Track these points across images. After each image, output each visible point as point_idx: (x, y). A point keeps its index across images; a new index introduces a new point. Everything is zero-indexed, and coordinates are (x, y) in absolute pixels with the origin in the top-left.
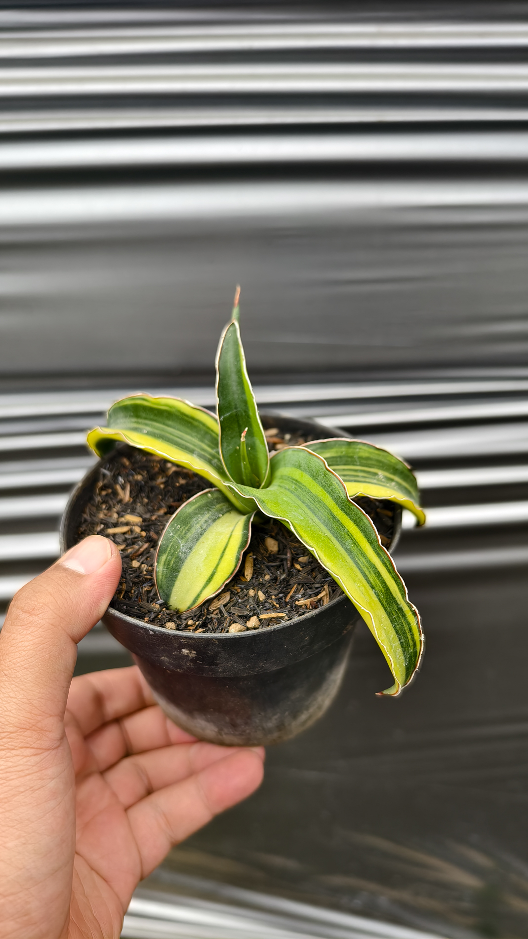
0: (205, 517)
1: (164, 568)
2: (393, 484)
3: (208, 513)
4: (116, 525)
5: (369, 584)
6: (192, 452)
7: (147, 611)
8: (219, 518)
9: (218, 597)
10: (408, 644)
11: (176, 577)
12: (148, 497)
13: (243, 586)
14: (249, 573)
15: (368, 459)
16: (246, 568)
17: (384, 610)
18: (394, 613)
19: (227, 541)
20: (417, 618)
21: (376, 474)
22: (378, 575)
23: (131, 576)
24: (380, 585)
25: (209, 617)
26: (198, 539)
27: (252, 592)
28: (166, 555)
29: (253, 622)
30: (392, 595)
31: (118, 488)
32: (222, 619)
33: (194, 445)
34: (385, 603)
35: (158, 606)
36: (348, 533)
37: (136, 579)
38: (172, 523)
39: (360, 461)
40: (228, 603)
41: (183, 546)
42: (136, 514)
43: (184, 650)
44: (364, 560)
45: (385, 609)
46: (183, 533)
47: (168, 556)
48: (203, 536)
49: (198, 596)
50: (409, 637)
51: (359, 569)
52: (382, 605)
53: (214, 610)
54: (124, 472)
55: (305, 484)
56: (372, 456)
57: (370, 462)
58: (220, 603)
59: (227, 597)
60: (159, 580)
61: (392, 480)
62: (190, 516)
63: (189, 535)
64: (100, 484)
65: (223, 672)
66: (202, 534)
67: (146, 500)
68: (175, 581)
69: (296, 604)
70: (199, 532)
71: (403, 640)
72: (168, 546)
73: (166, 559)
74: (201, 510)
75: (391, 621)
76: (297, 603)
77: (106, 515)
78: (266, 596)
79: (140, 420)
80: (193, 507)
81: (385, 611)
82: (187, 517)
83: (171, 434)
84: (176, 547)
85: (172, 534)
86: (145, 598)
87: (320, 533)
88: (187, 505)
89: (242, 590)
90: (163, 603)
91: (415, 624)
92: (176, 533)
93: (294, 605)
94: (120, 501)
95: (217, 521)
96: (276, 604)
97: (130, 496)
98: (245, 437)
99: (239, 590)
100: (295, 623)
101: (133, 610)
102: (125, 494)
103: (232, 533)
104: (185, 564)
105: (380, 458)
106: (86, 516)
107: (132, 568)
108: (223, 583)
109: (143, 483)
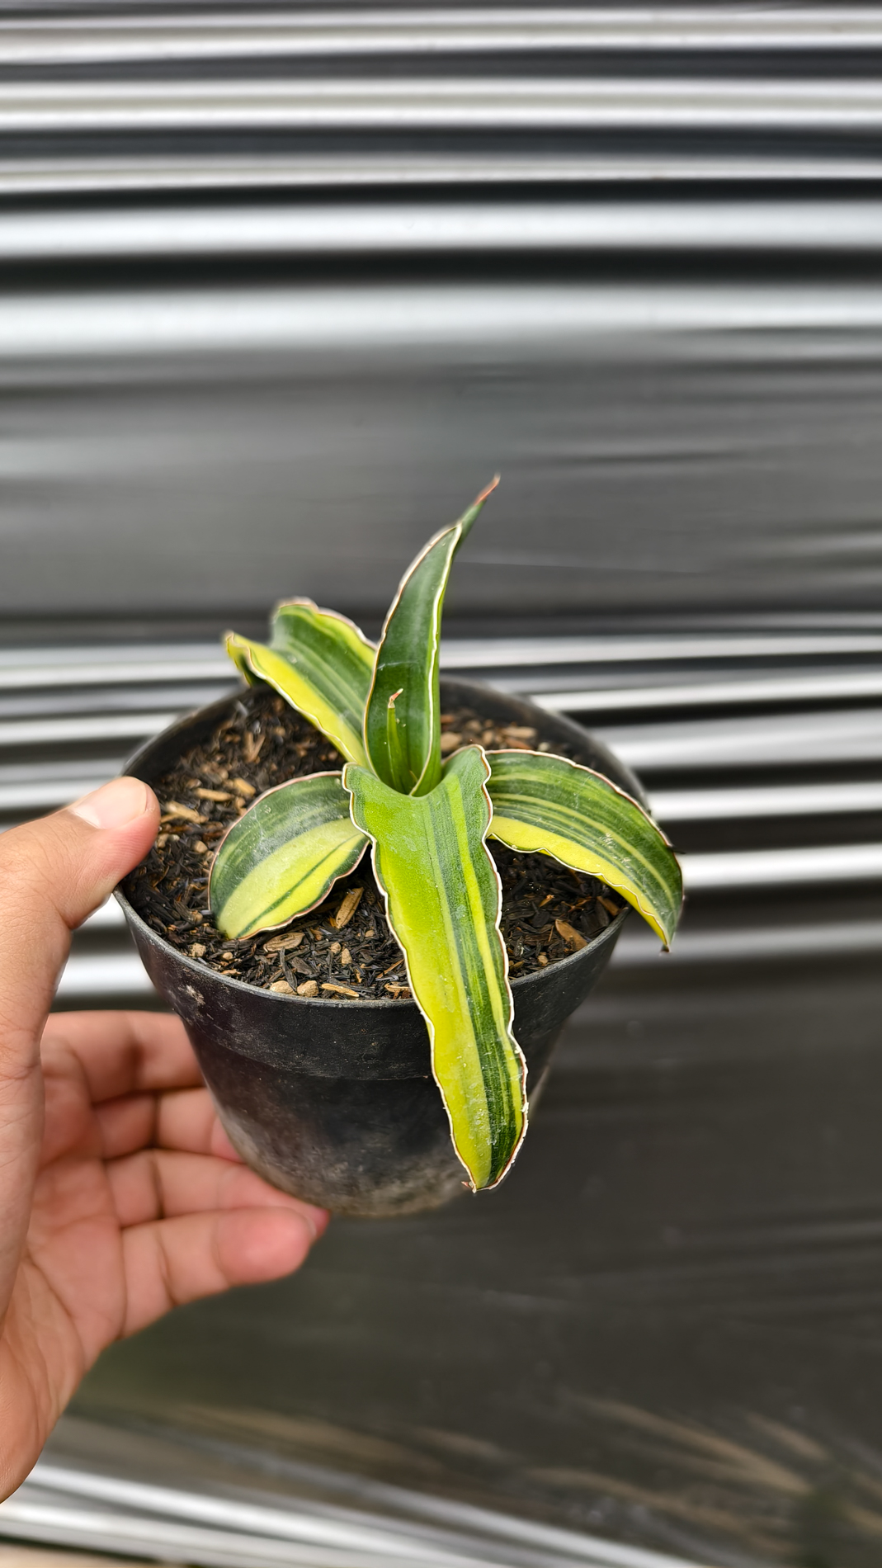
0: (315, 810)
1: (226, 864)
2: (627, 860)
3: (323, 806)
4: (216, 787)
5: (465, 985)
6: (340, 708)
7: (179, 917)
8: (337, 819)
9: (282, 932)
10: (501, 1110)
11: (238, 883)
12: (279, 764)
13: (328, 933)
14: (343, 916)
15: (596, 804)
16: (343, 907)
17: (474, 1037)
18: (488, 1047)
19: (326, 855)
20: (522, 1071)
21: (601, 834)
22: (482, 975)
23: (187, 861)
24: (480, 992)
25: (257, 958)
26: (289, 839)
27: (335, 947)
28: (236, 845)
29: (308, 987)
30: (492, 1016)
31: (250, 737)
32: (274, 968)
33: (350, 702)
34: (479, 1025)
35: (199, 917)
36: (466, 895)
37: (190, 869)
38: (263, 802)
39: (581, 804)
40: (295, 949)
41: (264, 841)
42: (254, 783)
43: (189, 988)
44: (471, 945)
45: (477, 1035)
46: (271, 822)
47: (237, 848)
48: (299, 837)
49: (254, 922)
50: (505, 1099)
51: (460, 957)
52: (475, 1026)
53: (270, 952)
54: (266, 718)
55: (451, 802)
56: (603, 803)
57: (596, 811)
58: (281, 945)
59: (295, 940)
60: (215, 880)
61: (628, 854)
62: (292, 802)
63: (279, 828)
64: (230, 724)
65: (241, 1046)
66: (297, 834)
67: (274, 767)
68: (233, 888)
69: (385, 988)
70: (295, 828)
71: (492, 1099)
72: (242, 833)
73: (234, 852)
74: (312, 798)
75: (481, 1060)
76: (387, 986)
77: (213, 770)
78: (353, 961)
79: (298, 644)
80: (304, 790)
81: (477, 1039)
82: (288, 800)
83: (326, 674)
84: (253, 839)
85: (255, 818)
86: (187, 897)
87: (428, 881)
88: (297, 783)
89: (325, 937)
90: (209, 916)
91: (517, 1080)
92: (262, 818)
93: (382, 988)
94: (243, 758)
95: (331, 822)
96: (358, 977)
97: (259, 755)
98: (396, 702)
99: (319, 938)
100: (346, 1006)
101: (159, 907)
102: (254, 749)
103: (339, 846)
104: (257, 868)
105: (617, 811)
106: (185, 763)
107: (193, 851)
108: (293, 916)
109: (282, 740)
